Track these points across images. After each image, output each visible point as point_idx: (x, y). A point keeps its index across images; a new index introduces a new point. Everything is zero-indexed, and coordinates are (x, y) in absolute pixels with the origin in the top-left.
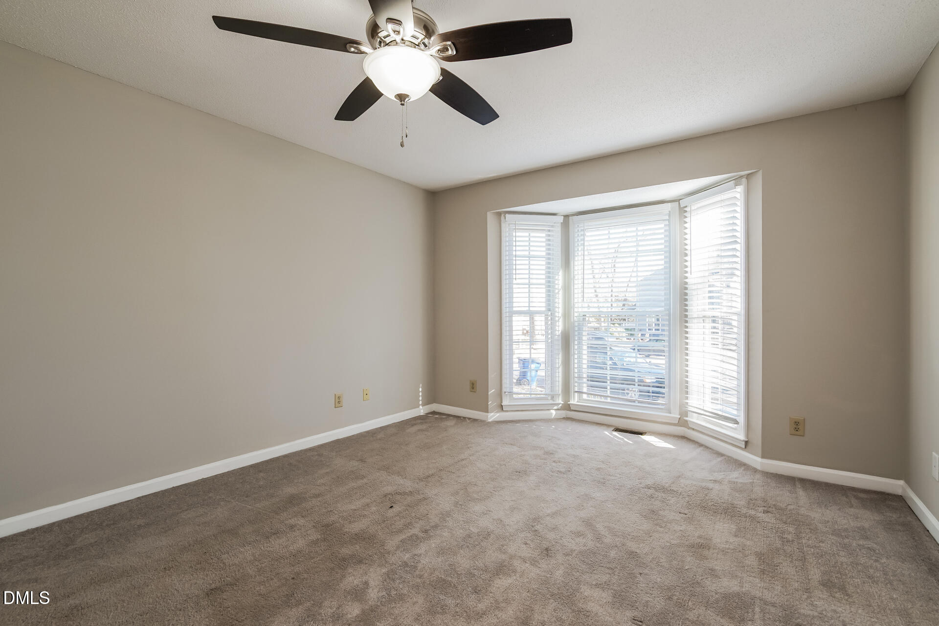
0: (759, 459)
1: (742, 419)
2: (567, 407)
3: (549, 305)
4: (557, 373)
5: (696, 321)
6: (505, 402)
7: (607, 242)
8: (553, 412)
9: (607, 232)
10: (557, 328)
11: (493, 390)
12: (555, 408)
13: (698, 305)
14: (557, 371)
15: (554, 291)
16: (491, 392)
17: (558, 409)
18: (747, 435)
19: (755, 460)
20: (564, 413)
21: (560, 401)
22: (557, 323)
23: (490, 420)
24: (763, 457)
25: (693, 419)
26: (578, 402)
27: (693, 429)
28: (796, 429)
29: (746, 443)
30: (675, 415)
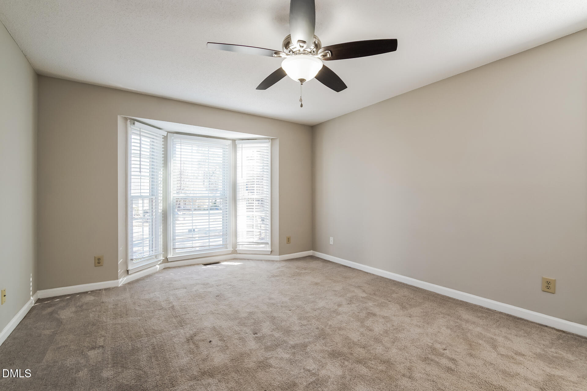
0: (278, 256)
1: (269, 242)
2: (166, 260)
3: (152, 191)
4: (160, 239)
5: (241, 201)
6: (130, 268)
7: (191, 154)
8: (158, 266)
9: (191, 148)
10: (160, 207)
11: (122, 260)
12: (159, 263)
13: (242, 193)
14: (160, 237)
15: (157, 182)
16: (120, 261)
17: (160, 264)
18: (271, 249)
20: (164, 265)
21: (162, 258)
22: (160, 204)
23: (120, 285)
25: (240, 248)
26: (172, 256)
27: (240, 253)
28: (288, 241)
29: (271, 251)
30: (230, 249)
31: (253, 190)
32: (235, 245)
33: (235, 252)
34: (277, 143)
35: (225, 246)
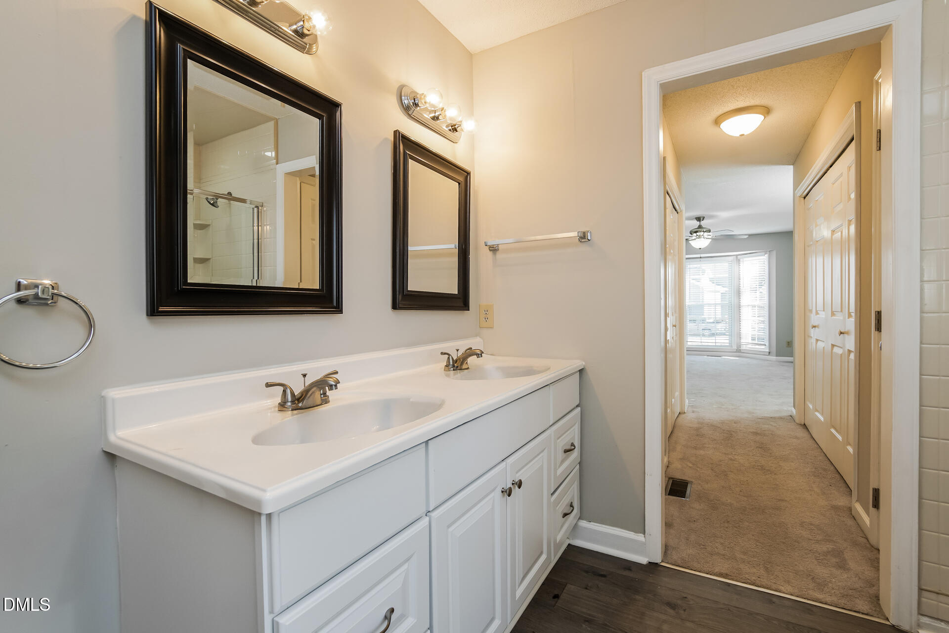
0: (775, 357)
1: (767, 344)
18: (770, 350)
19: (774, 358)
24: (777, 356)
25: (743, 347)
27: (744, 353)
28: (788, 345)
29: (769, 352)
30: (735, 347)
31: (756, 290)
32: (739, 345)
33: (739, 350)
34: (774, 253)
35: (731, 345)
